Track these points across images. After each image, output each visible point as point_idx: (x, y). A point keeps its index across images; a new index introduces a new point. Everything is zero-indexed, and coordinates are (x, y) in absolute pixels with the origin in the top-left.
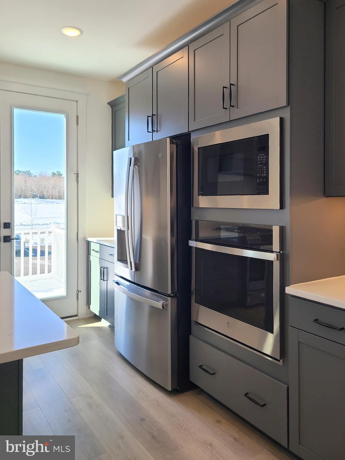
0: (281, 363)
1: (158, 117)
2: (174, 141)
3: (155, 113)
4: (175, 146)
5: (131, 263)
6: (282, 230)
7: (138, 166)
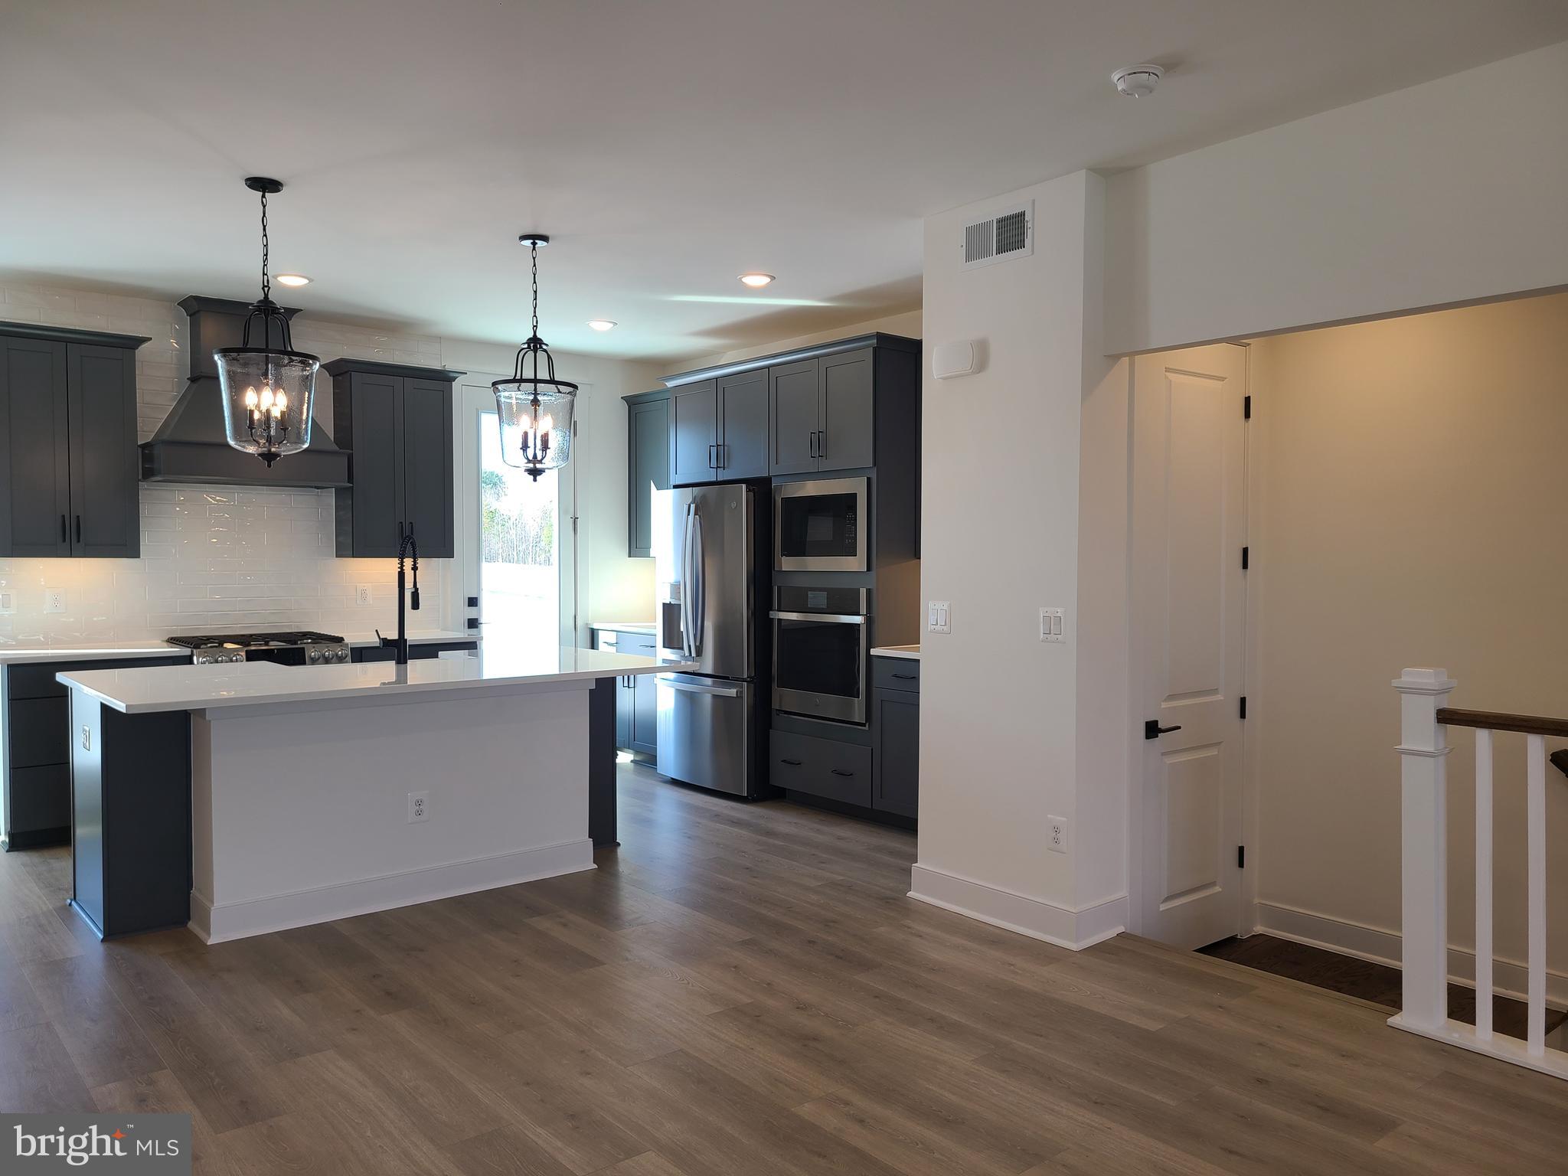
0: (867, 728)
1: (726, 448)
2: (751, 488)
3: (721, 442)
4: (752, 494)
5: (690, 647)
6: (869, 592)
7: (700, 517)
